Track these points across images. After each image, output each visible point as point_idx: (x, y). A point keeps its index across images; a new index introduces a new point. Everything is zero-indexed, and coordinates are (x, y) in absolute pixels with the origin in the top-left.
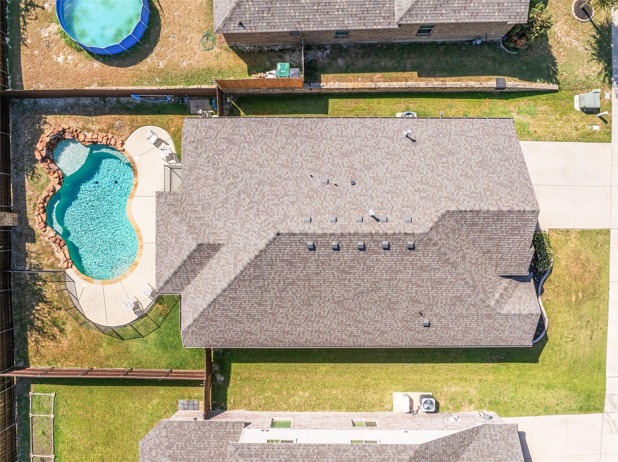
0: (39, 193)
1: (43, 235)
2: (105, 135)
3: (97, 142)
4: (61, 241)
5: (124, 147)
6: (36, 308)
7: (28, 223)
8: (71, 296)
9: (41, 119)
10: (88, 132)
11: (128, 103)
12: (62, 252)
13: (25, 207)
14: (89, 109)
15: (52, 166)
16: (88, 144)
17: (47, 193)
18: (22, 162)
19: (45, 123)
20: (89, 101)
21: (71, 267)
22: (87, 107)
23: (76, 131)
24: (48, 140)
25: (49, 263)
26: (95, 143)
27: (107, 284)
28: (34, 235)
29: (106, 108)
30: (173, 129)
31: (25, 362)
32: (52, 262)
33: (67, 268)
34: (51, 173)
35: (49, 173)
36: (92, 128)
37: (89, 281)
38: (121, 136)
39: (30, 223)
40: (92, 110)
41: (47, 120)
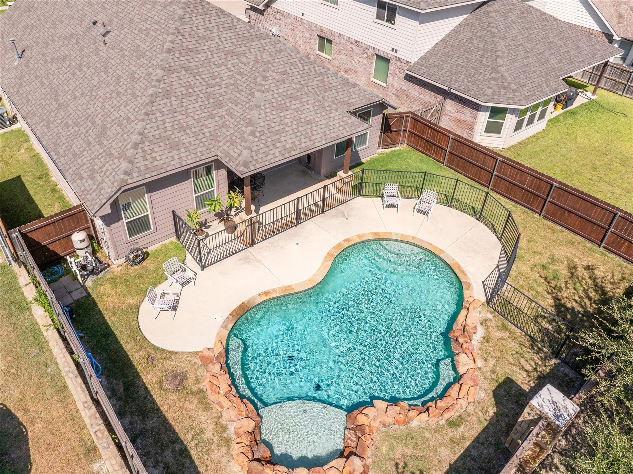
14: (170, 460)
22: (166, 467)
32: (499, 331)
36: (212, 426)
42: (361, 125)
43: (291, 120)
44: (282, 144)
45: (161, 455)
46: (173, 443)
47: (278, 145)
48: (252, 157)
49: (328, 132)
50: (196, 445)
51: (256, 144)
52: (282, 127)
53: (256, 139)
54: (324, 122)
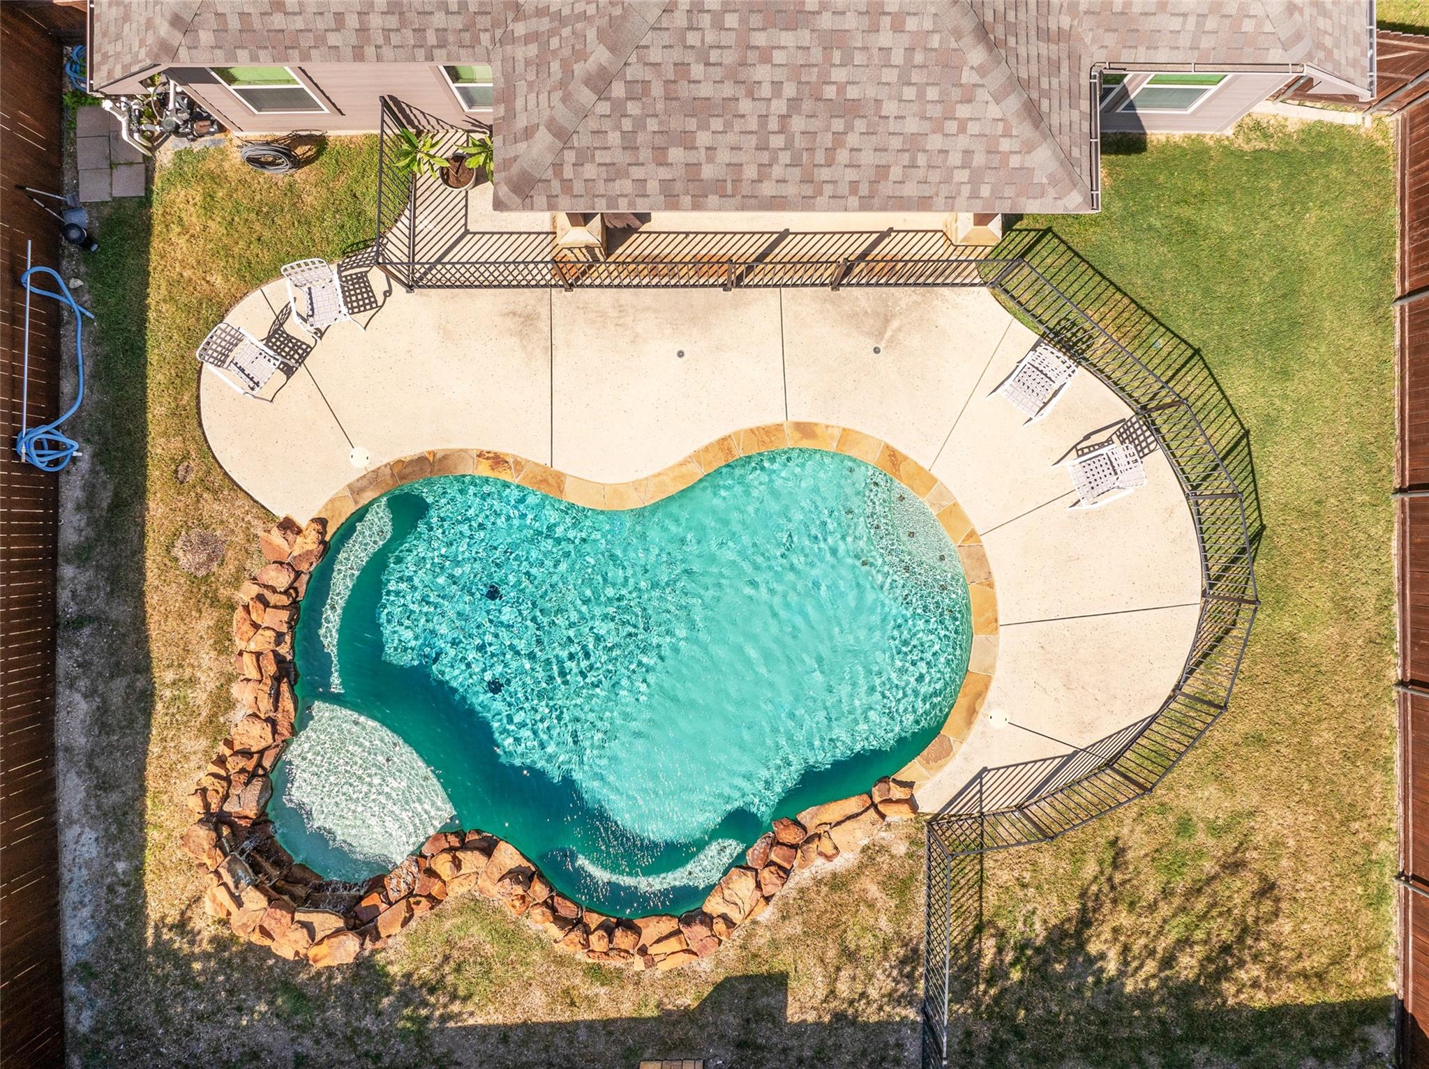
0: (536, 956)
1: (750, 935)
2: (239, 614)
3: (279, 660)
4: (776, 842)
5: (302, 521)
6: (1112, 967)
7: (686, 1013)
8: (1051, 787)
9: (164, 951)
10: (231, 704)
11: (88, 504)
12: (836, 834)
13: (607, 1023)
14: (116, 700)
15: (395, 886)
16: (287, 703)
17: (537, 913)
18: (385, 1042)
19: (182, 926)
20: (77, 697)
21: (910, 785)
22: (103, 709)
23: (221, 761)
24: (255, 900)
25: (887, 902)
26: (285, 671)
27: (992, 603)
28: (746, 978)
29: (113, 615)
30: (217, 280)
31: (1372, 1021)
32: (883, 885)
33: (912, 803)
34: (436, 889)
35: (434, 901)
36: (211, 686)
37: (980, 695)
38: (251, 538)
39: (688, 999)
40: (120, 684)
41: (173, 917)
42: (1052, 192)
43: (780, 75)
44: (692, 157)
45: (106, 683)
46: (137, 671)
47: (676, 154)
48: (558, 167)
49: (896, 173)
50: (174, 698)
51: (593, 124)
52: (728, 90)
53: (604, 108)
54: (912, 125)
